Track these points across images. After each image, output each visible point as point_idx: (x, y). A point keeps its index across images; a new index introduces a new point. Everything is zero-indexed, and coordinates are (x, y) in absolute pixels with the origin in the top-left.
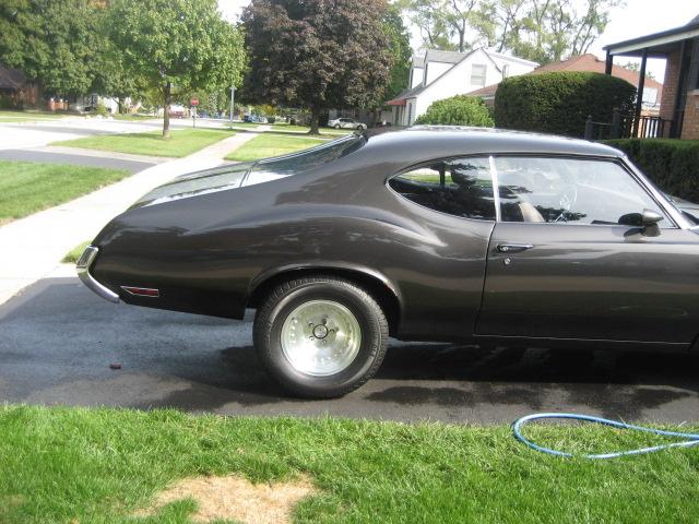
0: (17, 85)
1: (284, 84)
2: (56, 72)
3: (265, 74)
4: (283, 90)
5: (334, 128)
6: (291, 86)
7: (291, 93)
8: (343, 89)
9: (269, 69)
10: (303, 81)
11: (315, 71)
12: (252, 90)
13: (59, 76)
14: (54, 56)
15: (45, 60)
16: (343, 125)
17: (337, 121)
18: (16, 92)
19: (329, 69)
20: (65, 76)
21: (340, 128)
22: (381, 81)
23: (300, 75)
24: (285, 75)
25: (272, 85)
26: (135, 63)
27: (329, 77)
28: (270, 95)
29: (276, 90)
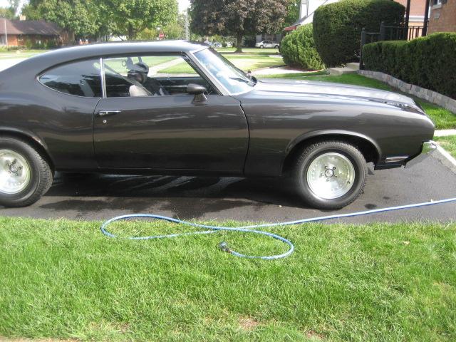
0: (57, 32)
1: (216, 21)
2: (77, 22)
3: (203, 15)
4: (216, 24)
5: (260, 48)
6: (221, 22)
7: (221, 26)
8: (255, 22)
9: (206, 12)
10: (227, 18)
11: (235, 10)
12: (197, 25)
13: (79, 25)
14: (74, 13)
15: (68, 15)
16: (265, 45)
17: (262, 43)
18: (57, 37)
19: (244, 9)
20: (82, 25)
21: (264, 48)
22: (280, 15)
23: (226, 14)
24: (217, 15)
25: (209, 22)
26: (107, 13)
27: (244, 14)
28: (208, 29)
29: (212, 25)
